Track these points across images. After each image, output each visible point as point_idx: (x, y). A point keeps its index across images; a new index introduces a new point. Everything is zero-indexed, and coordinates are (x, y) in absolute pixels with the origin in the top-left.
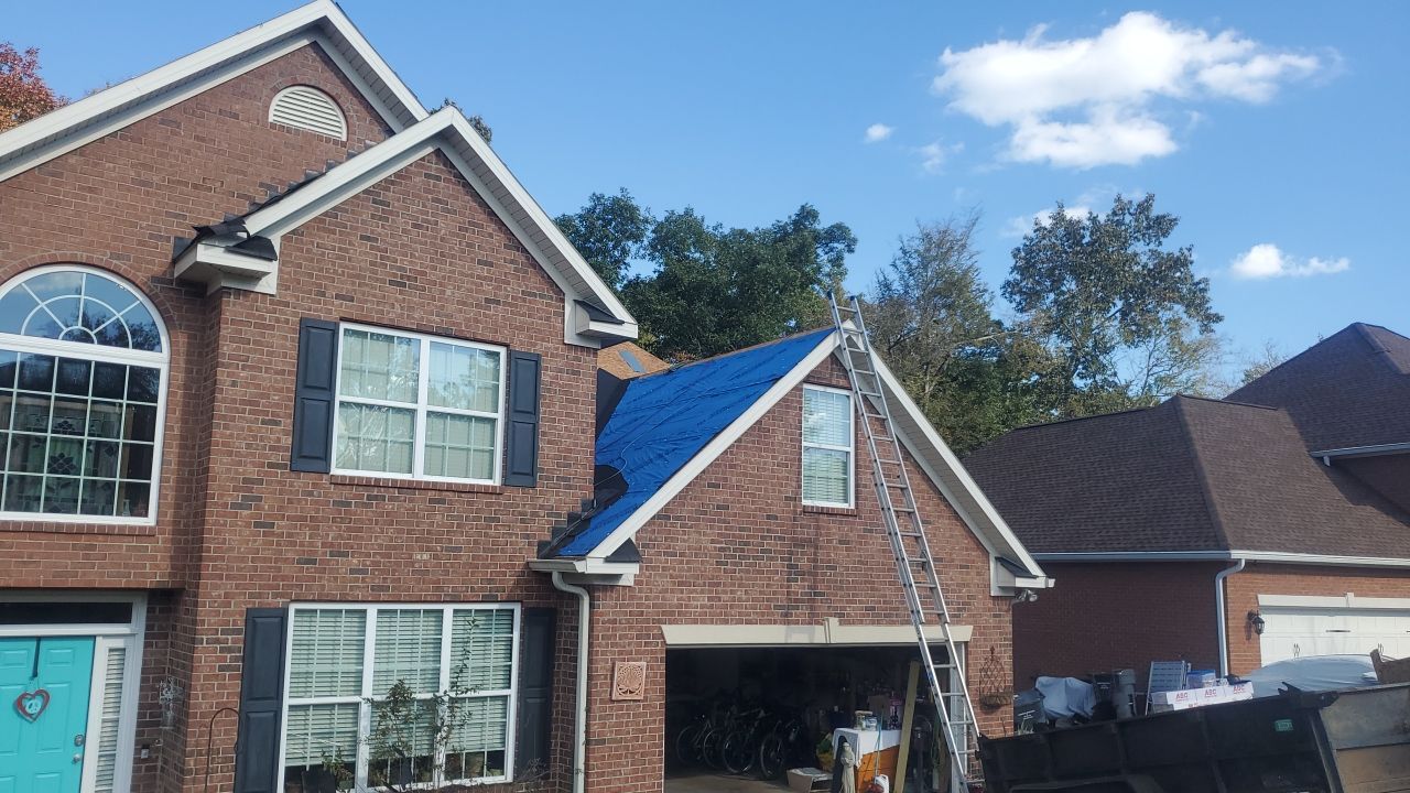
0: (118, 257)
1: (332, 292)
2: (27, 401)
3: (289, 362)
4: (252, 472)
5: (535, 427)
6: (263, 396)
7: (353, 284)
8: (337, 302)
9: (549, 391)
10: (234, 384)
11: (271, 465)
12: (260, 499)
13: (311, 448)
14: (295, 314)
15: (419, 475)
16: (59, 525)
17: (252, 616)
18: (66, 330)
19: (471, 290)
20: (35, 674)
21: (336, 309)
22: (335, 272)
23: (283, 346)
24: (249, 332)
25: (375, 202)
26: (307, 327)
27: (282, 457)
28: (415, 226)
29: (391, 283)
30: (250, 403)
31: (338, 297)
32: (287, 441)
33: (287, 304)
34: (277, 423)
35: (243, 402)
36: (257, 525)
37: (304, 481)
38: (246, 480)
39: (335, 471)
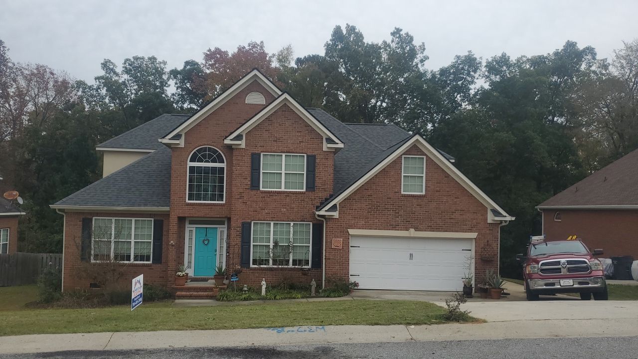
0: (213, 142)
2: (198, 177)
3: (249, 164)
4: (241, 190)
5: (314, 175)
6: (243, 173)
7: (264, 143)
9: (319, 165)
10: (236, 170)
11: (246, 189)
12: (243, 197)
13: (255, 184)
14: (250, 152)
15: (283, 189)
16: (205, 203)
17: (243, 224)
18: (205, 160)
19: (295, 140)
20: (206, 236)
21: (260, 149)
22: (259, 140)
23: (248, 160)
24: (239, 158)
25: (269, 120)
26: (253, 154)
27: (248, 187)
28: (280, 125)
29: (273, 141)
30: (240, 174)
31: (260, 146)
32: (249, 183)
33: (248, 150)
34: (247, 179)
35: (239, 174)
36: (243, 203)
37: (254, 192)
38: (240, 193)
39: (261, 189)
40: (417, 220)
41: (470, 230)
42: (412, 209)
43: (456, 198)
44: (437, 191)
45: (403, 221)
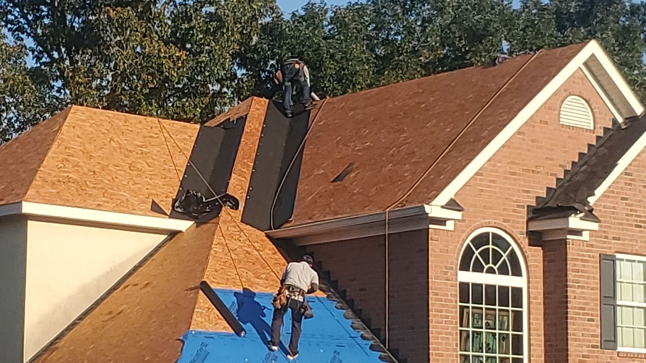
0: (505, 221)
1: (610, 236)
4: (585, 350)
6: (587, 304)
7: (619, 229)
8: (614, 241)
10: (575, 298)
11: (593, 346)
14: (597, 252)
18: (486, 267)
21: (614, 246)
22: (611, 222)
24: (579, 265)
26: (603, 257)
27: (596, 341)
29: (637, 226)
30: (581, 308)
31: (614, 238)
32: (598, 331)
33: (593, 246)
34: (593, 320)
35: (579, 308)
37: (607, 355)
39: (619, 349)
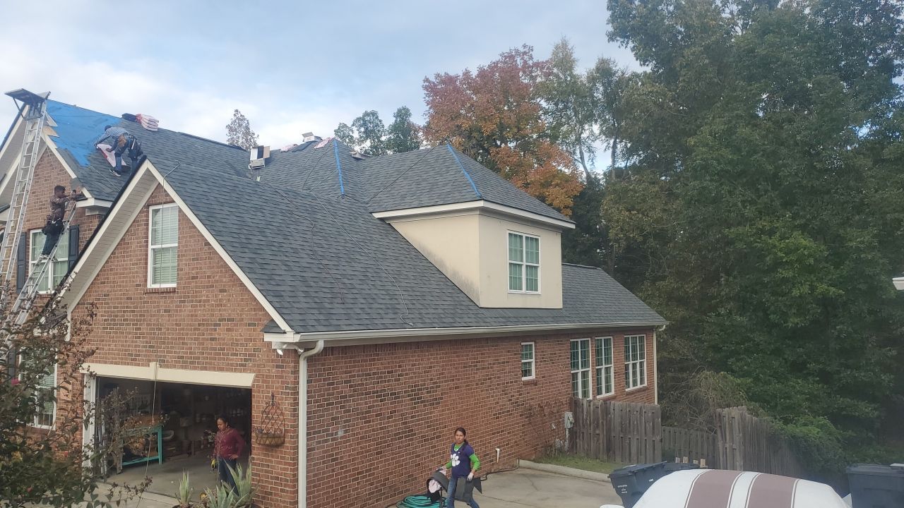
7: (30, 214)
9: (82, 242)
13: (20, 285)
15: (49, 290)
28: (45, 181)
32: (16, 283)
34: (14, 277)
40: (164, 343)
41: (242, 365)
42: (158, 319)
43: (222, 291)
44: (193, 278)
45: (146, 347)
